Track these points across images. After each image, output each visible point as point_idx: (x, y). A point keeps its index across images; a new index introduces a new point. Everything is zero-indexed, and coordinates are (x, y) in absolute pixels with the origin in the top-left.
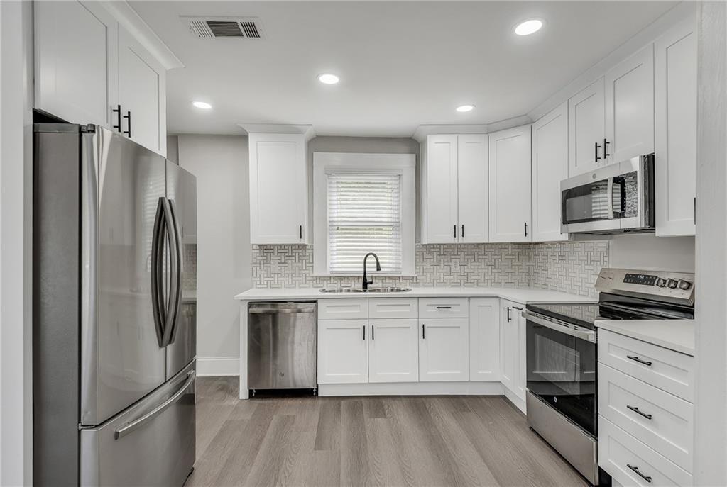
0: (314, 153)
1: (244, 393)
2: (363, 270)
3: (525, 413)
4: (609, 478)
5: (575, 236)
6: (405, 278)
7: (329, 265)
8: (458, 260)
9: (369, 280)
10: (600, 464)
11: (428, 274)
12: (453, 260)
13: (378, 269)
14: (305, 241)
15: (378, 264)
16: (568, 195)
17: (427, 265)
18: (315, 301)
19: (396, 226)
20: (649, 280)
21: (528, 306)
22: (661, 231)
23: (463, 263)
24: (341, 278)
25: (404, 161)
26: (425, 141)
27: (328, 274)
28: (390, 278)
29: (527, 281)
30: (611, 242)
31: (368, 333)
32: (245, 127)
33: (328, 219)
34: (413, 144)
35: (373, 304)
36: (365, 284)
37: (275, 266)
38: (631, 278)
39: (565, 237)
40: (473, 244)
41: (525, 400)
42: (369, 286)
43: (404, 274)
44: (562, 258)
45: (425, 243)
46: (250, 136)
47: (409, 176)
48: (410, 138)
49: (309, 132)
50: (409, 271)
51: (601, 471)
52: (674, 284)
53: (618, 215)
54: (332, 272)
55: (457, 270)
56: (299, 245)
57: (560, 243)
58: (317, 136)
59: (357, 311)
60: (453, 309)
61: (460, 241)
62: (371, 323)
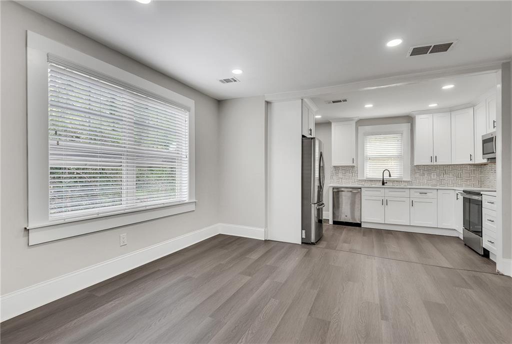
0: (359, 127)
1: (331, 222)
2: (382, 177)
3: (462, 239)
4: (488, 252)
6: (404, 181)
7: (365, 175)
8: (435, 173)
9: (385, 182)
10: (483, 246)
11: (418, 180)
12: (432, 174)
13: (390, 176)
14: (354, 165)
15: (390, 174)
17: (417, 175)
18: (360, 188)
19: (399, 157)
21: (464, 191)
23: (439, 175)
24: (371, 181)
26: (415, 117)
27: (365, 179)
28: (397, 181)
29: (480, 184)
31: (385, 203)
32: (331, 121)
33: (365, 155)
34: (409, 119)
35: (387, 190)
36: (383, 184)
37: (340, 175)
39: (485, 161)
40: (445, 165)
41: (462, 233)
42: (385, 184)
43: (404, 179)
45: (415, 165)
46: (332, 123)
47: (407, 134)
48: (407, 116)
49: (357, 119)
50: (407, 178)
51: (484, 249)
54: (367, 178)
55: (435, 178)
56: (351, 166)
57: (483, 163)
58: (360, 120)
59: (379, 193)
60: (428, 194)
61: (435, 163)
62: (386, 198)
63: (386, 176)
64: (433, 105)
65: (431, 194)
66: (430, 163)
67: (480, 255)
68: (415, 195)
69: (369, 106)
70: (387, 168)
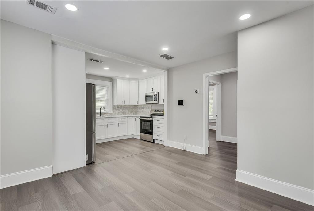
2: (100, 112)
4: (154, 139)
5: (147, 104)
6: (110, 114)
9: (101, 114)
11: (115, 113)
13: (105, 111)
16: (146, 96)
17: (115, 110)
19: (107, 100)
20: (158, 111)
21: (140, 117)
22: (160, 103)
25: (109, 83)
26: (115, 80)
28: (106, 114)
30: (152, 105)
31: (106, 126)
35: (107, 119)
38: (155, 111)
39: (145, 104)
41: (139, 134)
42: (101, 116)
43: (109, 112)
44: (143, 108)
45: (114, 105)
47: (110, 87)
48: (111, 78)
50: (110, 112)
52: (161, 111)
53: (155, 101)
57: (145, 105)
59: (103, 121)
60: (124, 119)
61: (124, 104)
62: (107, 124)
63: (103, 110)
64: (128, 76)
65: (125, 119)
66: (122, 104)
67: (151, 142)
68: (119, 120)
69: (106, 68)
70: (103, 106)
